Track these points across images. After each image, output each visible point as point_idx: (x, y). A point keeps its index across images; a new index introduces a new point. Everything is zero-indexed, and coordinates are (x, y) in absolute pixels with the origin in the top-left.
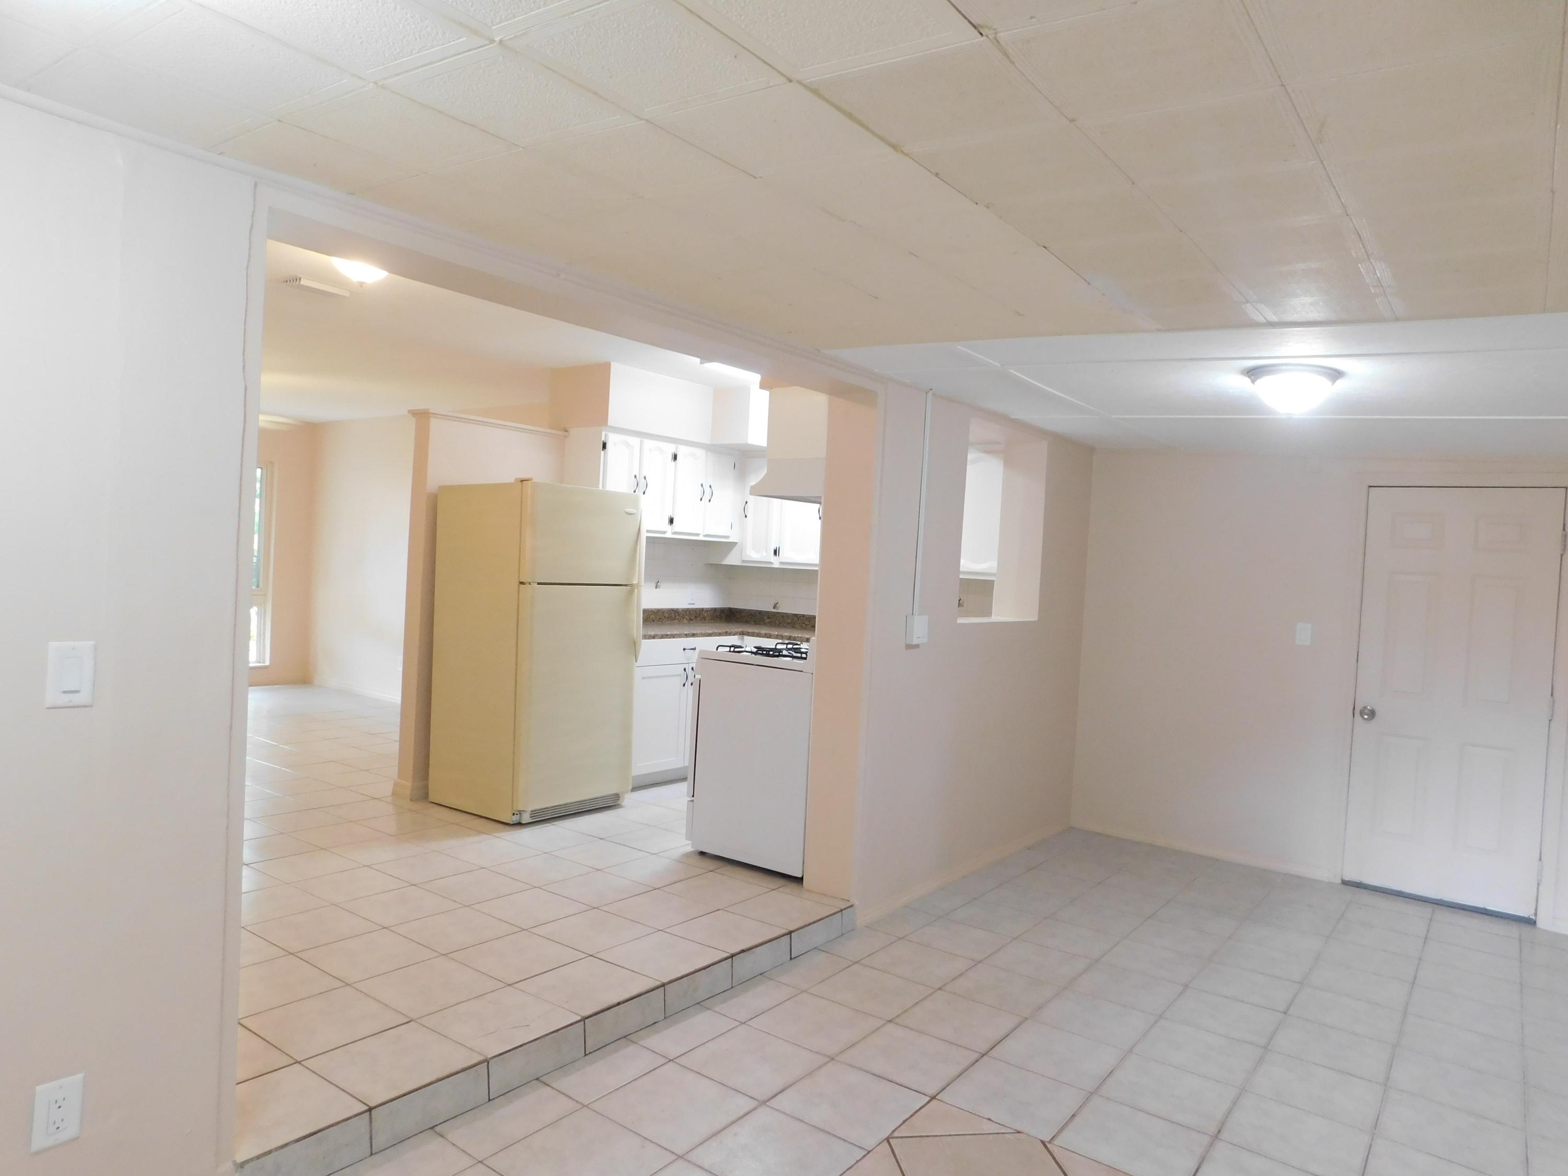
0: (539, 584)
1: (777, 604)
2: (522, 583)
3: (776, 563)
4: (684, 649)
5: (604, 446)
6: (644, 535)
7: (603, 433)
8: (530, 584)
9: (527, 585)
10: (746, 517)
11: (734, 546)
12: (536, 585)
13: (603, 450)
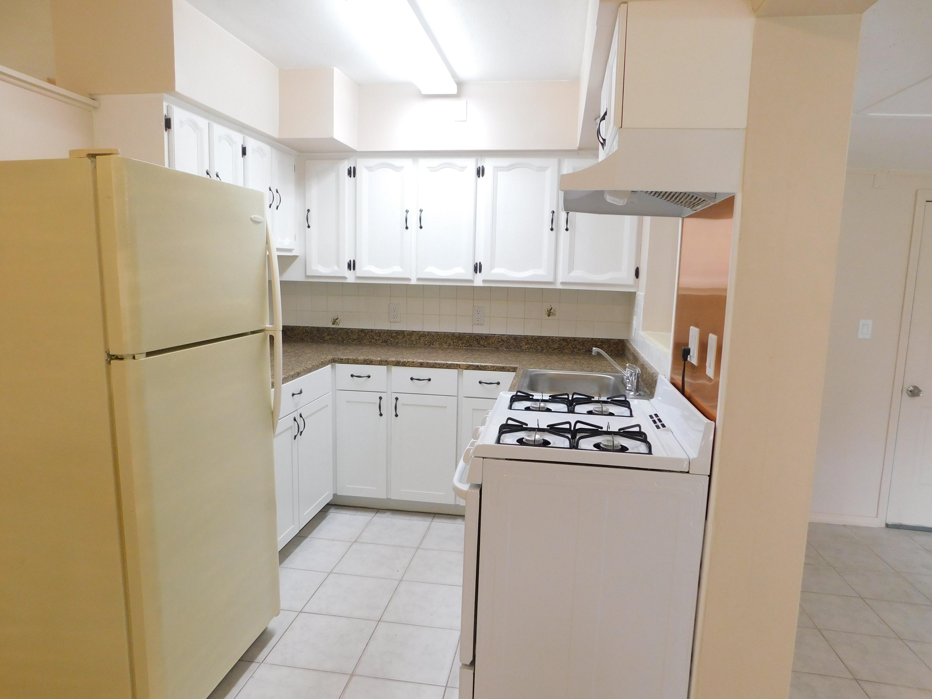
0: (149, 354)
1: (337, 319)
2: (112, 357)
3: (351, 277)
4: (293, 395)
5: (168, 124)
6: (275, 255)
7: (165, 104)
8: (134, 358)
9: (128, 362)
10: (309, 227)
11: (296, 259)
12: (143, 359)
13: (166, 130)
